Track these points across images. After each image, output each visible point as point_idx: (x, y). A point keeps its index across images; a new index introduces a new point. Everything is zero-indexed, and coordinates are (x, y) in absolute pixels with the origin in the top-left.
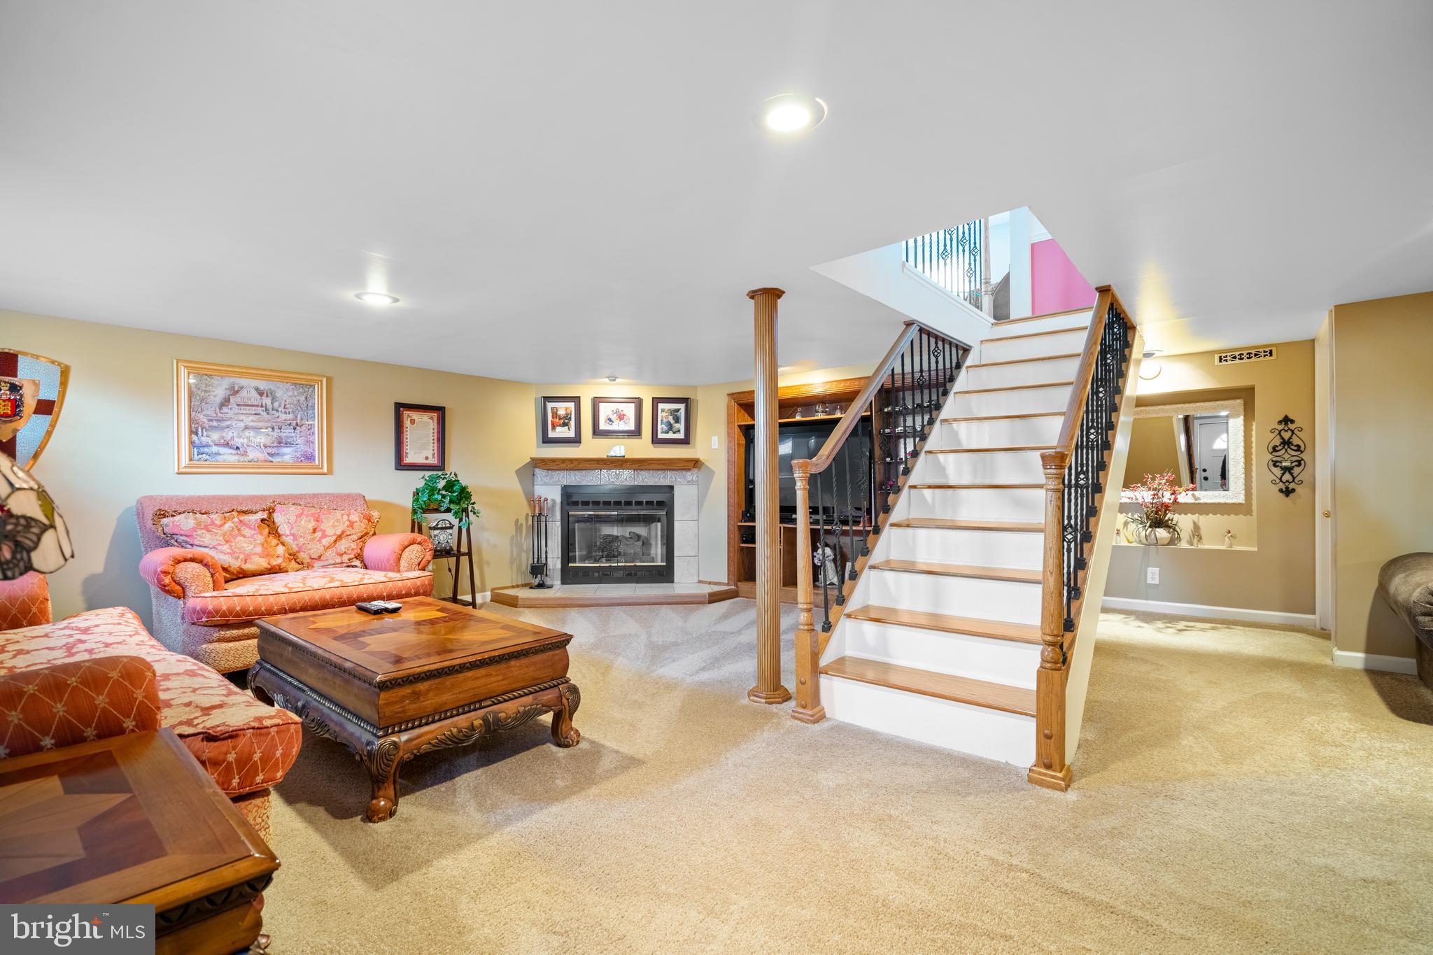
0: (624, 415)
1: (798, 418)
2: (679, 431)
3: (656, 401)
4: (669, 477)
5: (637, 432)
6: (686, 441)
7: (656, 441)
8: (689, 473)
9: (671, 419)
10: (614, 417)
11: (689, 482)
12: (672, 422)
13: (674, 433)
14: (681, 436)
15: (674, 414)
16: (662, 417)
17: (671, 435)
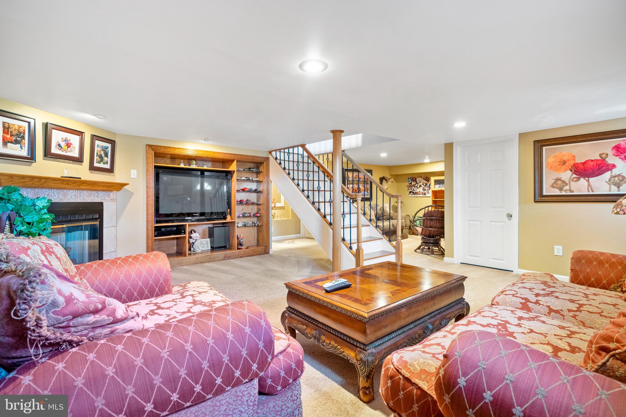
0: (71, 144)
1: (182, 166)
2: (107, 163)
3: (94, 138)
4: (100, 195)
5: (79, 160)
6: (111, 170)
7: (92, 168)
8: (112, 194)
9: (102, 153)
10: (63, 144)
11: (111, 200)
12: (103, 155)
13: (104, 164)
14: (108, 166)
15: (105, 149)
16: (97, 150)
17: (101, 165)
